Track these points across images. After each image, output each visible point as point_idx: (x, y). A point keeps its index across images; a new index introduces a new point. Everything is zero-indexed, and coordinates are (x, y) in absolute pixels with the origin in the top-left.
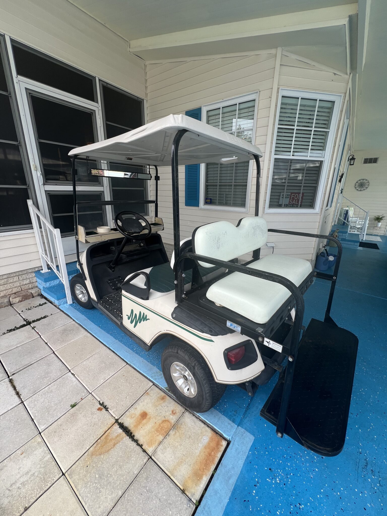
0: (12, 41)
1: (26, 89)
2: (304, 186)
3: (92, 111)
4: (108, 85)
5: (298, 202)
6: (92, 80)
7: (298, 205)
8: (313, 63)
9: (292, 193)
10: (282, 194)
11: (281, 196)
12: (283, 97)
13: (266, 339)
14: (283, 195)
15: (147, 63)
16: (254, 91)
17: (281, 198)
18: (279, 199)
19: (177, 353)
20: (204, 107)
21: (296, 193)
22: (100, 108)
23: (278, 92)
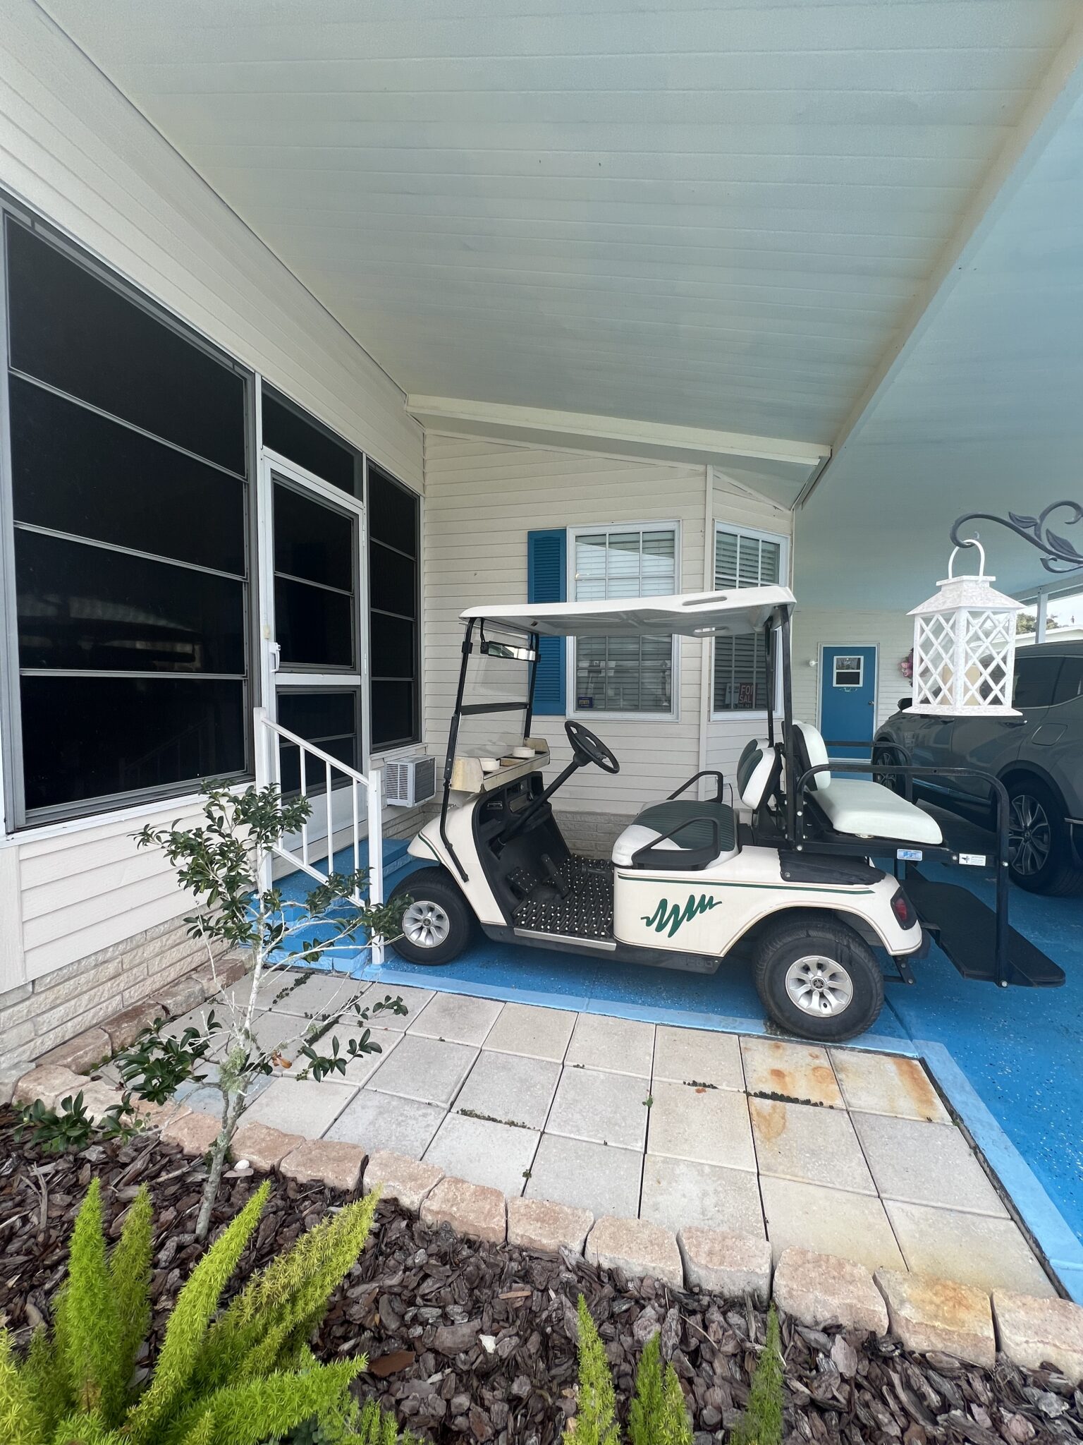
0: (264, 384)
1: (273, 471)
2: (757, 672)
3: (352, 516)
4: (377, 469)
5: (751, 700)
6: (352, 458)
7: (752, 704)
8: (749, 491)
9: (741, 684)
10: (728, 685)
11: (728, 690)
12: (718, 532)
13: (962, 855)
14: (730, 688)
15: (428, 432)
16: (673, 518)
17: (727, 694)
18: (724, 695)
19: (808, 936)
20: (570, 530)
21: (746, 684)
22: (365, 510)
23: (713, 525)
